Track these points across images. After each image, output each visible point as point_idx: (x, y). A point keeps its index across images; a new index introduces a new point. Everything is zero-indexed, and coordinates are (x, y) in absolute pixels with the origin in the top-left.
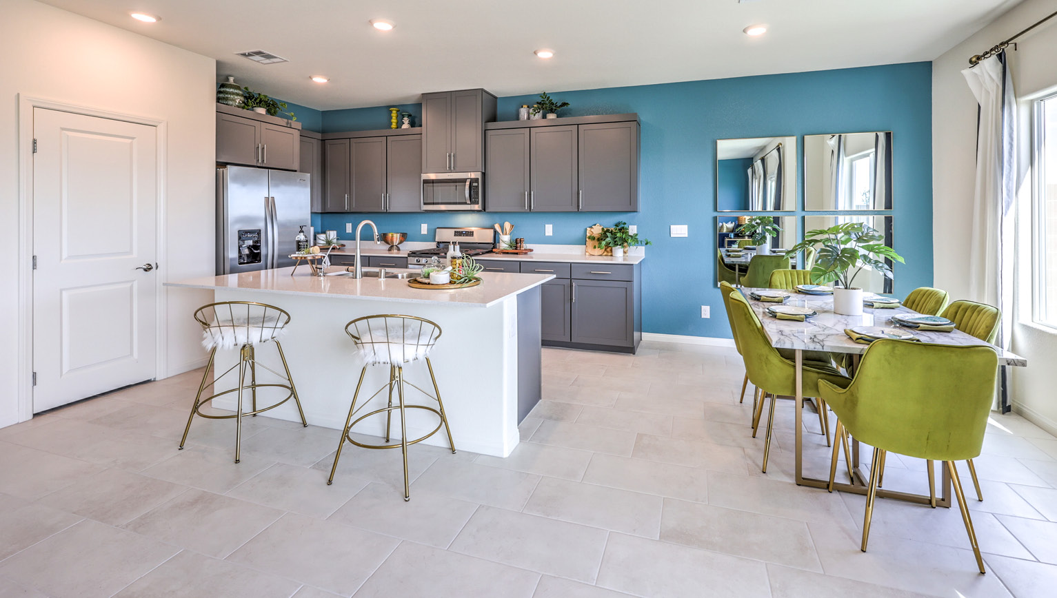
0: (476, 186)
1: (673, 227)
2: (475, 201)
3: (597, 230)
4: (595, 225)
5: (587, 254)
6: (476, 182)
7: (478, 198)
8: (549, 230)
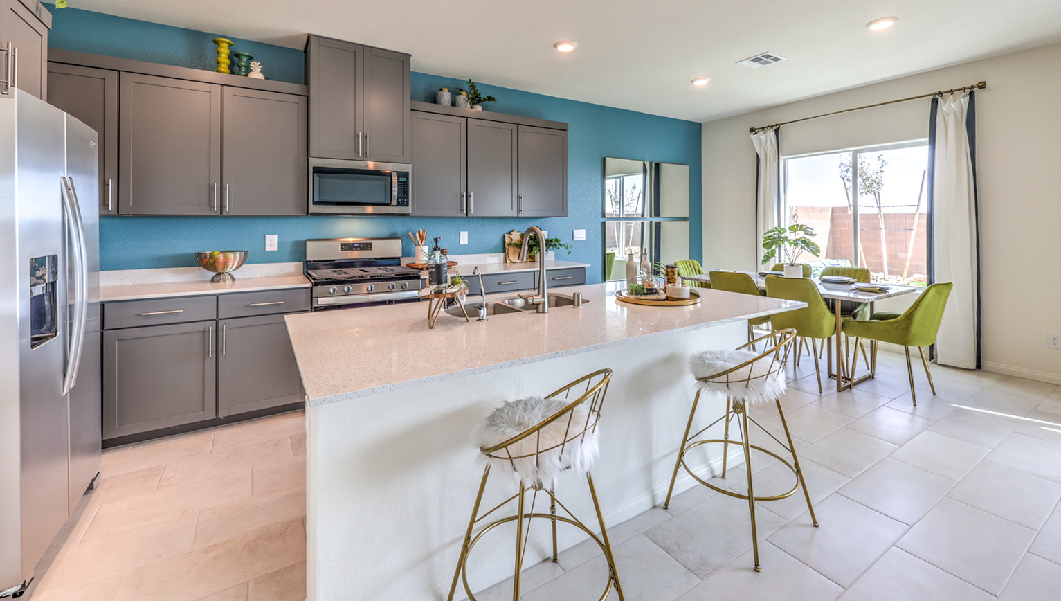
0: (404, 182)
1: (575, 231)
2: (403, 202)
3: (516, 237)
4: (513, 231)
5: (508, 262)
6: (403, 177)
7: (407, 198)
8: (464, 238)
